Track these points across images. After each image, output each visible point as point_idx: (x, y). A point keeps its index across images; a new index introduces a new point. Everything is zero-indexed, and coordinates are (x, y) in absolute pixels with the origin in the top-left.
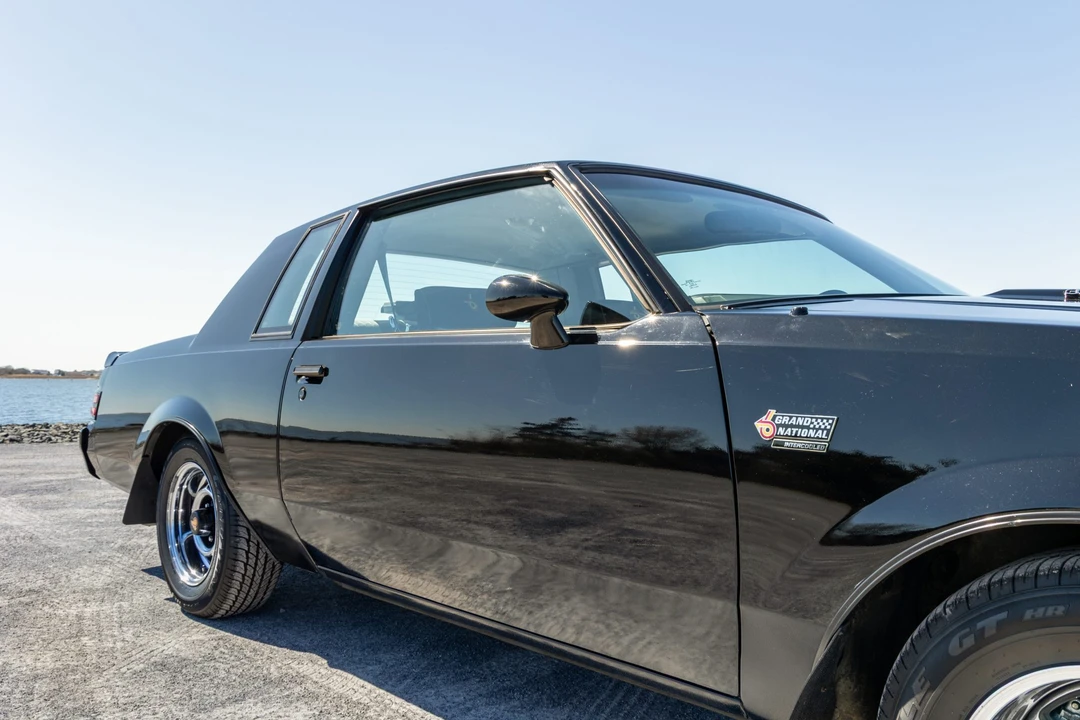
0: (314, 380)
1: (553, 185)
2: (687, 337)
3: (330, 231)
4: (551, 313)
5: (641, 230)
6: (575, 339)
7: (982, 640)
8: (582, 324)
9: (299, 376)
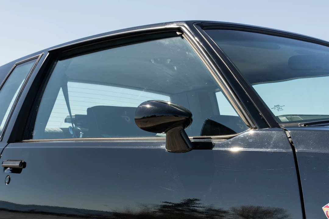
0: (15, 170)
1: (183, 38)
2: (275, 146)
3: (30, 66)
4: (179, 128)
5: (241, 67)
6: (197, 146)
8: (202, 135)
9: (6, 168)
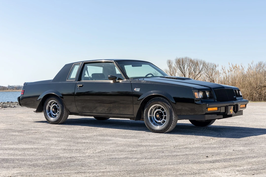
2: (128, 82)
7: (149, 104)
9: (78, 86)
